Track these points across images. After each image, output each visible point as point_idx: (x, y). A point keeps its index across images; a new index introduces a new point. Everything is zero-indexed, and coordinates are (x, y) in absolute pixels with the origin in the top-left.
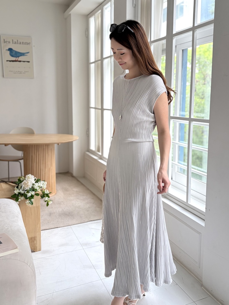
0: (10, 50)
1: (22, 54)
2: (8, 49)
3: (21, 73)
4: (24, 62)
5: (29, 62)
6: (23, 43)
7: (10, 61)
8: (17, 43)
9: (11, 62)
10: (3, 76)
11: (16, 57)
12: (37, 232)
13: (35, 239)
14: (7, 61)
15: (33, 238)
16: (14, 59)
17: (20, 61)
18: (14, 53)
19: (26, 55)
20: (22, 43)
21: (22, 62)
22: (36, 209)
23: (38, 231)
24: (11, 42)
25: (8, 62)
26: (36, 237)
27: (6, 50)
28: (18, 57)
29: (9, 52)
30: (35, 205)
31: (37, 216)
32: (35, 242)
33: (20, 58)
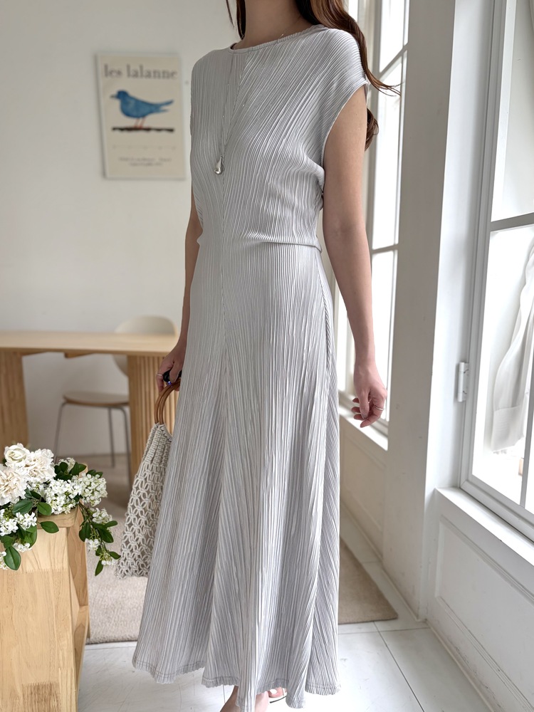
0: (122, 95)
1: (154, 108)
2: (115, 92)
3: (149, 164)
4: (159, 130)
5: (171, 130)
6: (157, 74)
7: (122, 129)
8: (139, 74)
9: (126, 134)
10: (104, 174)
11: (137, 117)
12: (60, 667)
13: (50, 694)
14: (114, 129)
15: (44, 686)
16: (131, 122)
17: (148, 129)
18: (132, 103)
19: (165, 111)
20: (152, 74)
21: (152, 133)
22: (51, 579)
23: (61, 663)
24: (125, 72)
25: (118, 133)
26: (57, 685)
27: (112, 97)
28: (144, 116)
29: (117, 103)
30: (49, 567)
31: (57, 606)
32: (54, 703)
33: (150, 121)
